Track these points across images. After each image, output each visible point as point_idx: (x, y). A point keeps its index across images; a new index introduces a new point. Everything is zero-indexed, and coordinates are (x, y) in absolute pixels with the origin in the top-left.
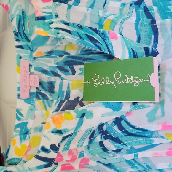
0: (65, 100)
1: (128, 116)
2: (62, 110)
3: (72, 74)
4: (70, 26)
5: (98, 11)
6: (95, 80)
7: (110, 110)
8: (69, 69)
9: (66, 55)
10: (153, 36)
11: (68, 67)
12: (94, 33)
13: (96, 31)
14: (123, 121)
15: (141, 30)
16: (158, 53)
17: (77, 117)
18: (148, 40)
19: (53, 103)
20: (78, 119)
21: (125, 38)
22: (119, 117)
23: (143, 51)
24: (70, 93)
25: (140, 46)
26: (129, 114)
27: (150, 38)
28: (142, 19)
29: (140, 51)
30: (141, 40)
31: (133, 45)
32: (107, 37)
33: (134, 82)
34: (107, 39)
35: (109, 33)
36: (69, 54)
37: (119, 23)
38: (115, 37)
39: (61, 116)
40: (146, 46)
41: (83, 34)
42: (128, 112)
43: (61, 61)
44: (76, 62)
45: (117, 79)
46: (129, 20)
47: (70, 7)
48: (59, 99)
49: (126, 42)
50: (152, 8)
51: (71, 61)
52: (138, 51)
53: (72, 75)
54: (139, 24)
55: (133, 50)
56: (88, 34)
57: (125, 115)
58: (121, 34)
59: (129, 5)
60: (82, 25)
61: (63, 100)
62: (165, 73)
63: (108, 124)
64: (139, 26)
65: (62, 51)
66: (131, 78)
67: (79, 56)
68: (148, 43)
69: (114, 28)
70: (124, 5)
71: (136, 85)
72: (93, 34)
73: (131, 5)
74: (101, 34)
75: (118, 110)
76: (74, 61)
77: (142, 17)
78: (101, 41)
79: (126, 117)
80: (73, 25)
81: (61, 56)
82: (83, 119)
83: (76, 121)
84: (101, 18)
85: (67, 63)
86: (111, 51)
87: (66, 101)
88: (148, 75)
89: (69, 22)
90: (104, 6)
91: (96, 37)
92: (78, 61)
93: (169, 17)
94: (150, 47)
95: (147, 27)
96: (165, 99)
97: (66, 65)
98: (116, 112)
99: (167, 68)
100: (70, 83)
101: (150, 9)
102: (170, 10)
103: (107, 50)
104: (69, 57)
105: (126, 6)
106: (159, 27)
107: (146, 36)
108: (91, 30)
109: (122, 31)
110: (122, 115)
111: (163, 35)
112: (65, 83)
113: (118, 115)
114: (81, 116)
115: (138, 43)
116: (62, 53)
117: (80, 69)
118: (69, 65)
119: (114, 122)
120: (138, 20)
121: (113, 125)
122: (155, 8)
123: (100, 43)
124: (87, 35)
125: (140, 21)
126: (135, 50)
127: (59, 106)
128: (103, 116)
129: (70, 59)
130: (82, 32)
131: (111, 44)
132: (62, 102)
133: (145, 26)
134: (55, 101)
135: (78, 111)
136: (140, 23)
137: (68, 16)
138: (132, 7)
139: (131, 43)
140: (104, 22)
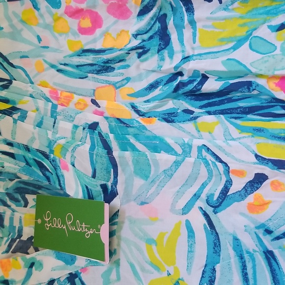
0: (17, 238)
1: (84, 272)
2: (12, 252)
3: (23, 205)
4: (14, 148)
5: (47, 132)
6: (47, 220)
7: (61, 263)
8: (20, 198)
9: (16, 180)
10: (112, 170)
11: (19, 196)
12: (44, 158)
13: (47, 156)
14: (78, 278)
15: (97, 162)
16: (118, 194)
17: (25, 266)
18: (105, 175)
19: (3, 240)
20: (27, 269)
21: (78, 170)
22: (74, 273)
23: (100, 189)
24: (22, 229)
25: (95, 183)
26: (84, 269)
27: (109, 172)
28: (97, 147)
29: (95, 189)
30: (97, 175)
31: (87, 180)
32: (59, 166)
33: (86, 232)
34: (58, 168)
35: (59, 161)
36: (21, 178)
37: (70, 150)
38: (66, 168)
39: (9, 261)
40: (104, 182)
41: (30, 159)
42: (82, 268)
43: (11, 187)
44: (29, 189)
45: (70, 223)
46: (82, 147)
47: (15, 121)
48: (10, 237)
49: (79, 175)
50: (107, 136)
51: (23, 188)
52: (92, 189)
53: (24, 207)
54: (94, 154)
55: (87, 187)
56: (37, 159)
57: (79, 271)
58: (73, 166)
59: (82, 127)
60: (30, 146)
61: (15, 238)
62: (123, 222)
63: (60, 281)
64: (95, 156)
65: (12, 174)
66: (83, 225)
67: (32, 182)
68: (106, 179)
69: (65, 155)
70: (76, 127)
71: (88, 235)
72: (43, 160)
73: (84, 129)
74: (51, 161)
75: (71, 265)
76: (26, 188)
77: (97, 145)
78: (51, 169)
79: (81, 273)
80: (19, 146)
81: (11, 180)
82: (31, 271)
83: (24, 271)
84: (51, 141)
85: (18, 190)
86: (62, 185)
87: (18, 240)
88: (99, 226)
89: (14, 141)
90: (54, 126)
91: (46, 163)
92: (31, 188)
93: (129, 149)
94: (109, 184)
95: (103, 158)
96: (121, 258)
97: (16, 193)
98: (69, 266)
99: (127, 215)
100: (23, 216)
101: (106, 136)
102: (129, 140)
103: (57, 183)
104: (20, 182)
105: (78, 129)
106: (117, 160)
107: (103, 169)
108: (40, 155)
109: (74, 162)
110: (76, 270)
111: (123, 170)
112: (17, 216)
113: (72, 269)
114: (29, 266)
115: (93, 179)
116: (13, 176)
117: (34, 199)
118: (20, 193)
119: (68, 278)
120: (92, 148)
121: (66, 283)
122: (111, 136)
123: (50, 172)
124: (35, 160)
125: (96, 150)
126: (89, 187)
127: (10, 246)
128: (53, 270)
129: (22, 186)
130: (29, 156)
131: (63, 176)
132: (13, 241)
133: (101, 157)
134: (5, 239)
135: (26, 259)
136: (95, 152)
137: (13, 133)
138: (85, 131)
139: (85, 178)
140: (54, 146)
